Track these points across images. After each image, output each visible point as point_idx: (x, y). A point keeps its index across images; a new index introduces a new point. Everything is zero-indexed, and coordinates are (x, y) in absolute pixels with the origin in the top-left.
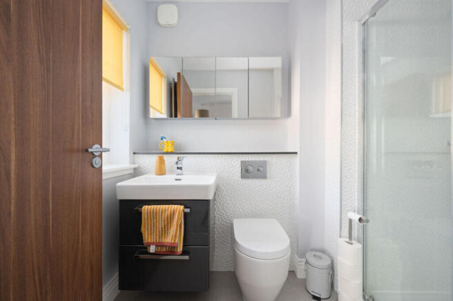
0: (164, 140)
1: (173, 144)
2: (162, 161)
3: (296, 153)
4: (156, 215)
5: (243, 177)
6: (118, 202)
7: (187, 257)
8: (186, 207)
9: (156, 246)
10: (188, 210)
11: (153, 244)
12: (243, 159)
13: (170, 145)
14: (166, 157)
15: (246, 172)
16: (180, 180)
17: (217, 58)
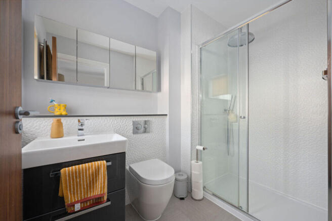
0: (54, 102)
1: (65, 107)
2: (60, 124)
3: (166, 115)
4: (79, 174)
5: (134, 133)
6: (22, 172)
7: (109, 203)
8: (107, 162)
9: (81, 203)
10: (110, 163)
11: (77, 202)
12: (134, 120)
13: (62, 108)
14: (63, 120)
15: (136, 130)
16: (84, 140)
17: (111, 39)
